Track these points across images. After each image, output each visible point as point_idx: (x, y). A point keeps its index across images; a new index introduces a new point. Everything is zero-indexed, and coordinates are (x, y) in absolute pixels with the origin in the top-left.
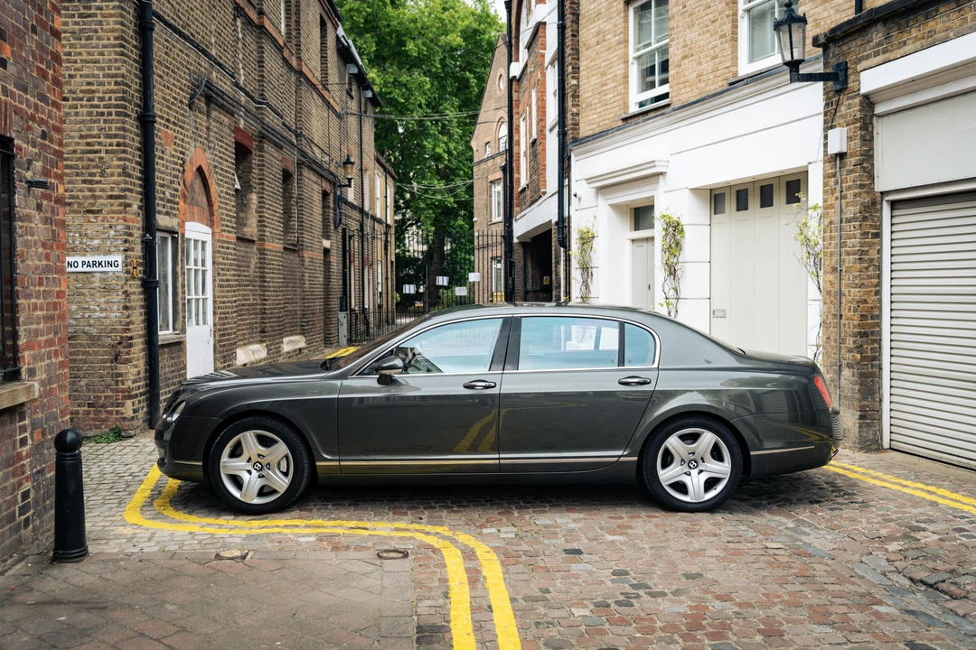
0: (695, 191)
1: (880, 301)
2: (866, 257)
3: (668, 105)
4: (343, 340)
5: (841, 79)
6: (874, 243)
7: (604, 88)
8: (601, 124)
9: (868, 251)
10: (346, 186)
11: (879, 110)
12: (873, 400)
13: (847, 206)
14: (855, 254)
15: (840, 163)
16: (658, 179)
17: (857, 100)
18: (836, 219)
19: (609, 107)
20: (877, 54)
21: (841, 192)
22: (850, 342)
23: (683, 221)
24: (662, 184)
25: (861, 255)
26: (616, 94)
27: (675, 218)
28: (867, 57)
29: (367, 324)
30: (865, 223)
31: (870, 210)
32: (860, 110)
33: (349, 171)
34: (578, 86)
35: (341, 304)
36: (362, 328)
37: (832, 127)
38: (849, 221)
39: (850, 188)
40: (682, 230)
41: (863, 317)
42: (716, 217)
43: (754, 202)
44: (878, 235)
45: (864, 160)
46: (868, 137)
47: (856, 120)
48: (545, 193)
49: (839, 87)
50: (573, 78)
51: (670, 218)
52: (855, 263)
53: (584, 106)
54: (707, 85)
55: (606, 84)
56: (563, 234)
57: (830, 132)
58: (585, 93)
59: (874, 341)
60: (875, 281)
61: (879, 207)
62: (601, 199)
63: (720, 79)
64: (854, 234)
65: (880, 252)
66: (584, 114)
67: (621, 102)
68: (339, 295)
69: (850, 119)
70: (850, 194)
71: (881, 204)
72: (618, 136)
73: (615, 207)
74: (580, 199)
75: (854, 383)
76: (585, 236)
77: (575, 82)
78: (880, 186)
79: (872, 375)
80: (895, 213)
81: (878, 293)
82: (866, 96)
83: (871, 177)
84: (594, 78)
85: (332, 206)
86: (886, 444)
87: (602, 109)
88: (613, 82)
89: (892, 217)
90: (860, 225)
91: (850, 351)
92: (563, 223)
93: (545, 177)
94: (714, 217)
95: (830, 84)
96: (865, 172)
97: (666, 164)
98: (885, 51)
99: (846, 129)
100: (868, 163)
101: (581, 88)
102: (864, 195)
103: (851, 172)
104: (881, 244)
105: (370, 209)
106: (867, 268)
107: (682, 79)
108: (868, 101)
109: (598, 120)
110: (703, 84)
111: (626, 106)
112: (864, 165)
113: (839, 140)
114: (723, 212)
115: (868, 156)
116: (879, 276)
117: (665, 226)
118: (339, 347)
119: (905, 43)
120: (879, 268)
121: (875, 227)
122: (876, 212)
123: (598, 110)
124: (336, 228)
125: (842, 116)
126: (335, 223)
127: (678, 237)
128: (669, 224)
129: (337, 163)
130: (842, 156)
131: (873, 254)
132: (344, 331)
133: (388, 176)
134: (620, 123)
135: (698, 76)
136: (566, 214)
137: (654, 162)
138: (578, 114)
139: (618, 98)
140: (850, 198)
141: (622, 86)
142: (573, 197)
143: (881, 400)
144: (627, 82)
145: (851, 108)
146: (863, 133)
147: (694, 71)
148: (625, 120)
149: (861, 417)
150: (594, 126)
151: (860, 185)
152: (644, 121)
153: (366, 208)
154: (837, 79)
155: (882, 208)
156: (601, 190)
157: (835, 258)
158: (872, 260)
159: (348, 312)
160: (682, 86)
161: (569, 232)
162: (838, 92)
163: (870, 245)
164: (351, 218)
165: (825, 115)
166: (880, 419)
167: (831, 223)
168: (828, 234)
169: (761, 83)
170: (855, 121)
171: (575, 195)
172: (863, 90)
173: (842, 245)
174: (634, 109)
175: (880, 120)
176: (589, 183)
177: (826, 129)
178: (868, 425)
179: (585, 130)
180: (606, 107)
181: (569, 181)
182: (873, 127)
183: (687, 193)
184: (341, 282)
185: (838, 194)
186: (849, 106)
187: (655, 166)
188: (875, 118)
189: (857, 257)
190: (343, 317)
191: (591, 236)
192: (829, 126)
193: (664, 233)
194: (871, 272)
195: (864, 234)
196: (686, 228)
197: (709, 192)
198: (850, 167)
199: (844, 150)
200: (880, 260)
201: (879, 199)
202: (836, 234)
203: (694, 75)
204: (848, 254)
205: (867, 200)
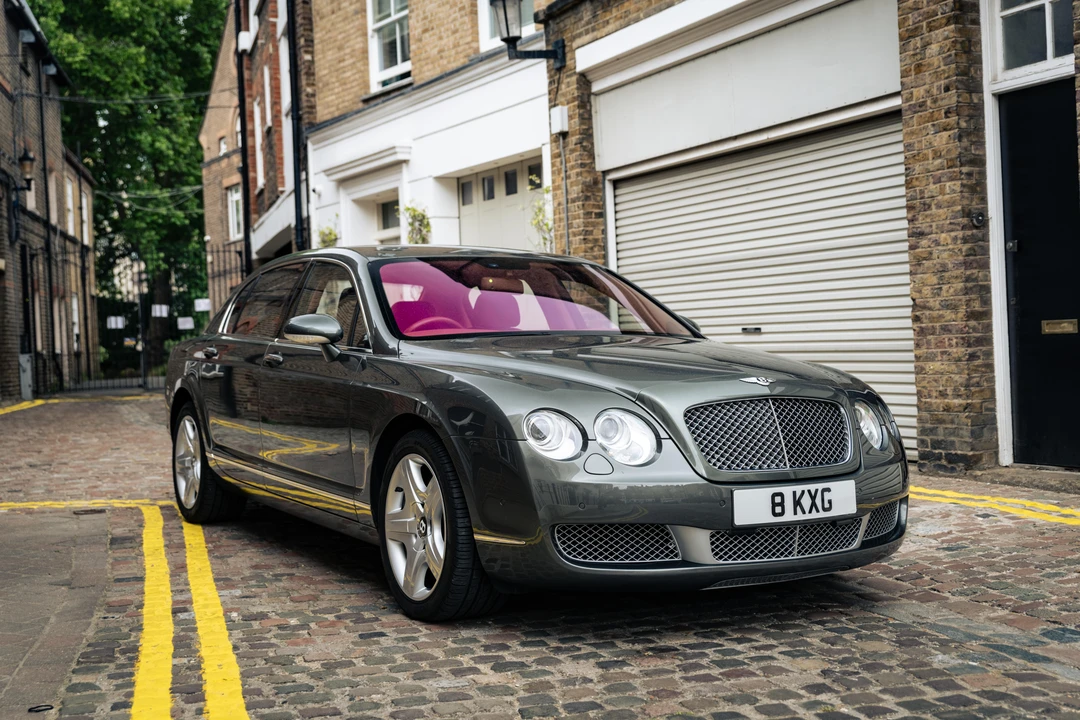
0: (441, 179)
2: (590, 237)
3: (410, 84)
4: (27, 390)
5: (559, 57)
6: (598, 223)
7: (342, 65)
8: (341, 106)
9: (592, 231)
10: (23, 189)
11: (596, 87)
13: (571, 186)
14: (580, 234)
15: (564, 143)
16: (401, 168)
17: (574, 78)
18: (563, 200)
19: (349, 86)
20: (587, 32)
21: (566, 171)
23: (429, 214)
24: (406, 173)
25: (585, 235)
26: (355, 71)
27: (420, 210)
28: (580, 35)
29: (60, 375)
30: (587, 203)
31: (593, 188)
32: (578, 89)
33: (28, 169)
34: (312, 62)
35: (22, 344)
36: (53, 379)
37: (555, 106)
38: (573, 201)
39: (573, 167)
40: (428, 224)
42: (466, 209)
43: (500, 189)
44: (602, 215)
45: (583, 139)
46: (586, 116)
47: (574, 98)
48: (282, 192)
49: (558, 65)
50: (307, 52)
51: (414, 210)
52: (580, 243)
53: (320, 85)
54: (449, 62)
55: (344, 60)
56: (302, 237)
57: (554, 110)
58: (322, 70)
60: (600, 261)
61: (601, 186)
62: (342, 193)
63: (462, 55)
64: (579, 215)
65: (604, 232)
66: (321, 95)
67: (361, 81)
68: (19, 331)
69: (569, 97)
70: (573, 173)
71: (604, 184)
72: (358, 121)
73: (359, 202)
74: (319, 195)
76: (326, 238)
77: (308, 57)
78: (601, 165)
80: (618, 192)
82: (583, 75)
83: (592, 156)
84: (330, 53)
85: (5, 214)
87: (340, 89)
88: (352, 57)
89: (615, 196)
90: (583, 205)
92: (302, 225)
93: (282, 173)
94: (463, 208)
95: (552, 61)
96: (585, 150)
97: (408, 150)
98: (594, 30)
99: (566, 108)
100: (588, 141)
101: (316, 64)
102: (585, 175)
103: (572, 151)
104: (605, 224)
105: (59, 221)
106: (592, 248)
107: (424, 55)
108: (585, 80)
109: (336, 102)
110: (445, 62)
111: (367, 85)
112: (584, 144)
113: (561, 119)
114: (471, 202)
115: (587, 135)
117: (410, 220)
118: (21, 399)
119: (608, 22)
120: (605, 248)
121: (599, 207)
122: (599, 190)
123: (336, 90)
124: (12, 243)
125: (564, 95)
126: (10, 237)
127: (424, 231)
128: (414, 218)
129: (9, 159)
130: (564, 135)
131: (597, 234)
132: (27, 379)
133: (82, 180)
134: (361, 105)
135: (440, 52)
136: (305, 214)
137: (394, 148)
138: (313, 95)
139: (357, 76)
140: (573, 178)
141: (361, 63)
142: (312, 194)
144: (367, 58)
145: (569, 86)
146: (581, 111)
147: (435, 47)
148: (366, 101)
150: (333, 109)
151: (582, 164)
152: (384, 102)
153: (54, 220)
154: (557, 55)
155: (604, 188)
156: (343, 183)
157: (565, 240)
158: (596, 240)
159: (33, 354)
160: (423, 63)
161: (309, 235)
162: (559, 70)
163: (594, 225)
164: (32, 232)
165: (550, 94)
167: (559, 204)
168: (557, 216)
169: (495, 60)
170: (574, 100)
171: (314, 191)
172: (580, 68)
173: (569, 226)
174: (375, 88)
175: (598, 98)
176: (328, 175)
177: (550, 107)
179: (322, 113)
180: (345, 87)
181: (307, 174)
182: (591, 106)
183: (431, 180)
184: (21, 316)
185: (563, 175)
186: (568, 85)
187: (395, 153)
188: (592, 97)
189: (582, 237)
190: (25, 361)
191: (333, 237)
192: (553, 104)
193: (410, 228)
194: (596, 252)
195: (588, 214)
196: (432, 222)
197: (456, 181)
198: (572, 146)
199: (566, 129)
200: (605, 240)
201: (600, 178)
202: (563, 215)
203: (435, 51)
204: (575, 235)
205: (589, 179)
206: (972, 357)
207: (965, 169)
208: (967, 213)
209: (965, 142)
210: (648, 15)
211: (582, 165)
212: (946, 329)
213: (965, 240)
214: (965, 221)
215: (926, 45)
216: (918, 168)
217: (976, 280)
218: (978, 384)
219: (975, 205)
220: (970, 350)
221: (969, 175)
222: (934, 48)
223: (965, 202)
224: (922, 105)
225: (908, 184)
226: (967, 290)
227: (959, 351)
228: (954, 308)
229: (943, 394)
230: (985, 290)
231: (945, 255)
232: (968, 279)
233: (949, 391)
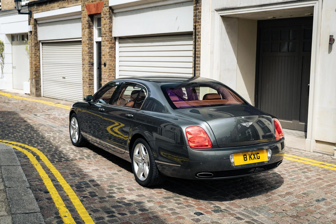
0: (7, 35)
1: (40, 64)
3: (1, 9)
11: (38, 23)
12: (39, 86)
13: (32, 43)
18: (31, 46)
20: (36, 11)
22: (34, 73)
23: (4, 43)
25: (35, 54)
27: (2, 41)
28: (34, 11)
30: (36, 47)
31: (37, 44)
32: (34, 22)
38: (33, 46)
39: (33, 39)
41: (36, 68)
43: (21, 39)
44: (39, 50)
54: (10, 6)
57: (29, 26)
59: (38, 73)
60: (38, 60)
61: (39, 44)
63: (13, 5)
64: (34, 49)
65: (39, 53)
69: (32, 24)
70: (33, 40)
75: (34, 82)
78: (39, 39)
79: (38, 80)
80: (43, 45)
81: (39, 62)
83: (37, 37)
86: (42, 95)
91: (34, 75)
96: (35, 36)
98: (37, 10)
99: (32, 26)
100: (36, 34)
103: (33, 35)
104: (40, 52)
106: (36, 57)
107: (4, 3)
108: (36, 20)
110: (9, 6)
113: (31, 28)
114: (14, 41)
115: (36, 32)
116: (40, 59)
119: (39, 10)
120: (39, 57)
121: (38, 48)
127: (3, 47)
130: (31, 32)
131: (38, 54)
135: (8, 3)
143: (41, 86)
145: (32, 21)
146: (35, 27)
147: (7, 1)
149: (36, 90)
154: (30, 14)
157: (31, 54)
158: (37, 55)
162: (30, 17)
163: (37, 52)
165: (29, 22)
166: (41, 90)
170: (33, 24)
172: (34, 18)
173: (32, 52)
175: (38, 25)
178: (38, 91)
183: (4, 35)
192: (29, 24)
194: (37, 58)
195: (36, 50)
196: (5, 45)
197: (11, 35)
198: (32, 34)
199: (31, 30)
200: (40, 55)
201: (39, 42)
202: (31, 49)
203: (7, 2)
204: (33, 54)
205: (36, 42)
206: (90, 87)
207: (90, 54)
208: (89, 62)
209: (90, 50)
210: (46, 11)
211: (35, 39)
212: (86, 82)
213: (89, 67)
214: (89, 63)
215: (85, 31)
216: (83, 53)
217: (91, 73)
218: (91, 92)
219: (91, 61)
220: (90, 86)
221: (90, 55)
222: (86, 32)
223: (89, 60)
224: (84, 42)
225: (82, 56)
226: (89, 75)
227: (88, 86)
228: (87, 78)
229: (86, 93)
230: (93, 76)
231: (87, 69)
232: (89, 73)
233: (87, 93)
